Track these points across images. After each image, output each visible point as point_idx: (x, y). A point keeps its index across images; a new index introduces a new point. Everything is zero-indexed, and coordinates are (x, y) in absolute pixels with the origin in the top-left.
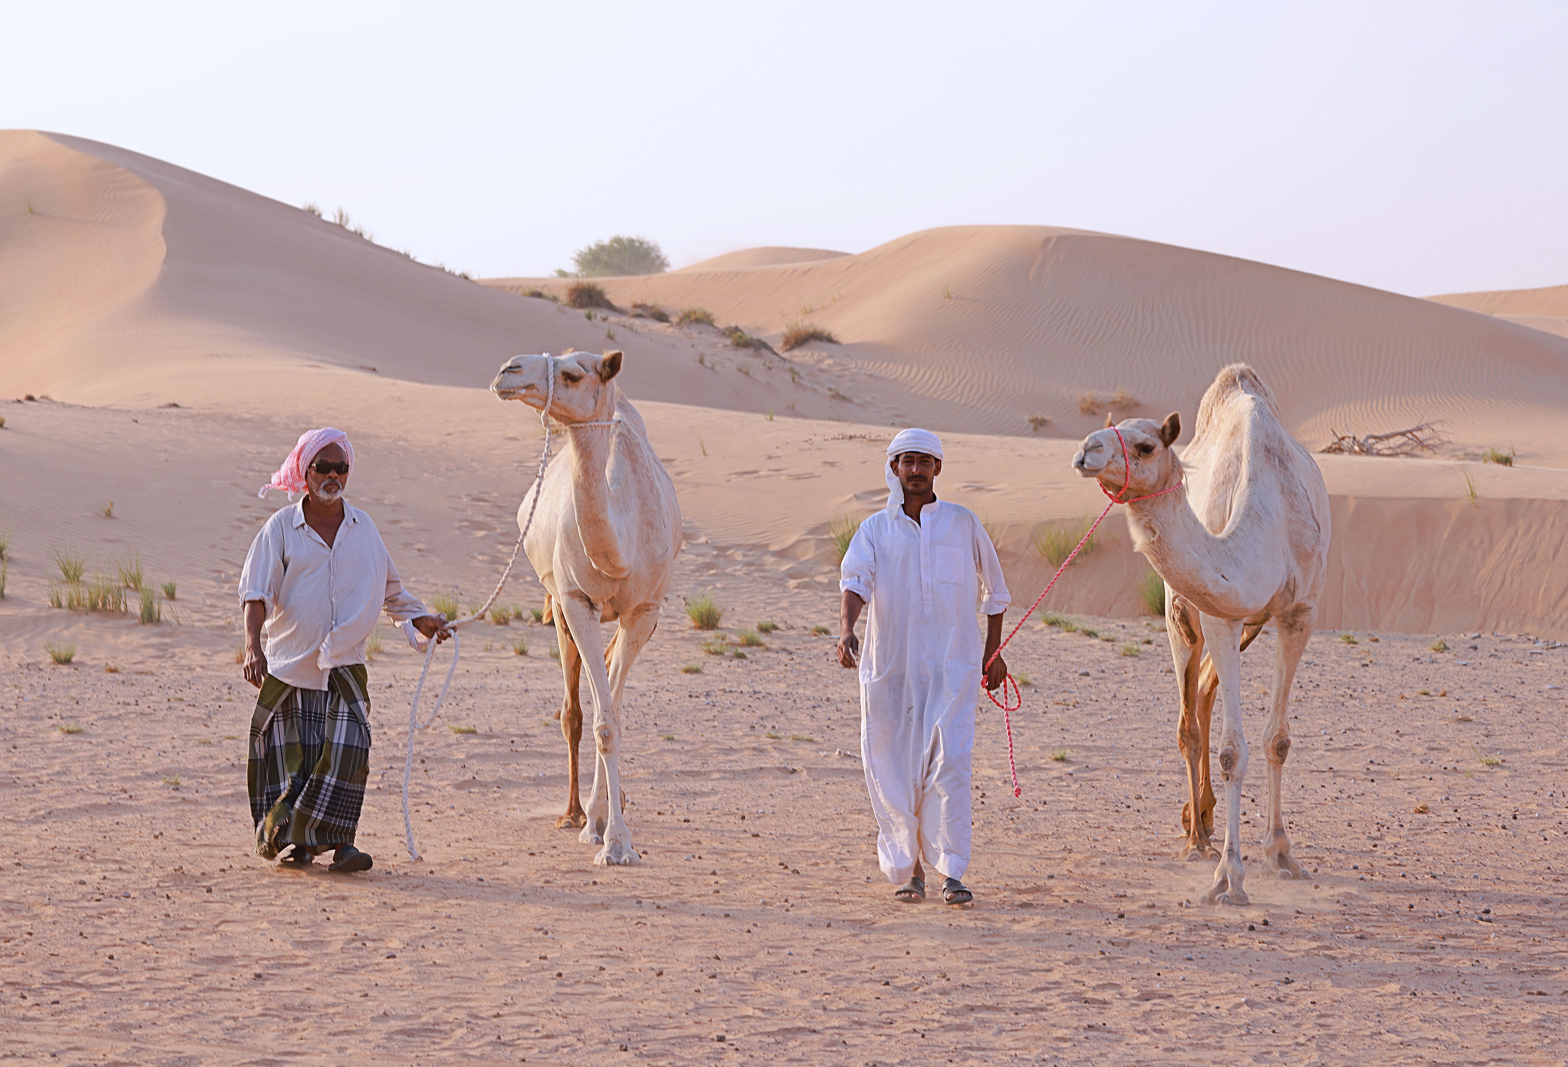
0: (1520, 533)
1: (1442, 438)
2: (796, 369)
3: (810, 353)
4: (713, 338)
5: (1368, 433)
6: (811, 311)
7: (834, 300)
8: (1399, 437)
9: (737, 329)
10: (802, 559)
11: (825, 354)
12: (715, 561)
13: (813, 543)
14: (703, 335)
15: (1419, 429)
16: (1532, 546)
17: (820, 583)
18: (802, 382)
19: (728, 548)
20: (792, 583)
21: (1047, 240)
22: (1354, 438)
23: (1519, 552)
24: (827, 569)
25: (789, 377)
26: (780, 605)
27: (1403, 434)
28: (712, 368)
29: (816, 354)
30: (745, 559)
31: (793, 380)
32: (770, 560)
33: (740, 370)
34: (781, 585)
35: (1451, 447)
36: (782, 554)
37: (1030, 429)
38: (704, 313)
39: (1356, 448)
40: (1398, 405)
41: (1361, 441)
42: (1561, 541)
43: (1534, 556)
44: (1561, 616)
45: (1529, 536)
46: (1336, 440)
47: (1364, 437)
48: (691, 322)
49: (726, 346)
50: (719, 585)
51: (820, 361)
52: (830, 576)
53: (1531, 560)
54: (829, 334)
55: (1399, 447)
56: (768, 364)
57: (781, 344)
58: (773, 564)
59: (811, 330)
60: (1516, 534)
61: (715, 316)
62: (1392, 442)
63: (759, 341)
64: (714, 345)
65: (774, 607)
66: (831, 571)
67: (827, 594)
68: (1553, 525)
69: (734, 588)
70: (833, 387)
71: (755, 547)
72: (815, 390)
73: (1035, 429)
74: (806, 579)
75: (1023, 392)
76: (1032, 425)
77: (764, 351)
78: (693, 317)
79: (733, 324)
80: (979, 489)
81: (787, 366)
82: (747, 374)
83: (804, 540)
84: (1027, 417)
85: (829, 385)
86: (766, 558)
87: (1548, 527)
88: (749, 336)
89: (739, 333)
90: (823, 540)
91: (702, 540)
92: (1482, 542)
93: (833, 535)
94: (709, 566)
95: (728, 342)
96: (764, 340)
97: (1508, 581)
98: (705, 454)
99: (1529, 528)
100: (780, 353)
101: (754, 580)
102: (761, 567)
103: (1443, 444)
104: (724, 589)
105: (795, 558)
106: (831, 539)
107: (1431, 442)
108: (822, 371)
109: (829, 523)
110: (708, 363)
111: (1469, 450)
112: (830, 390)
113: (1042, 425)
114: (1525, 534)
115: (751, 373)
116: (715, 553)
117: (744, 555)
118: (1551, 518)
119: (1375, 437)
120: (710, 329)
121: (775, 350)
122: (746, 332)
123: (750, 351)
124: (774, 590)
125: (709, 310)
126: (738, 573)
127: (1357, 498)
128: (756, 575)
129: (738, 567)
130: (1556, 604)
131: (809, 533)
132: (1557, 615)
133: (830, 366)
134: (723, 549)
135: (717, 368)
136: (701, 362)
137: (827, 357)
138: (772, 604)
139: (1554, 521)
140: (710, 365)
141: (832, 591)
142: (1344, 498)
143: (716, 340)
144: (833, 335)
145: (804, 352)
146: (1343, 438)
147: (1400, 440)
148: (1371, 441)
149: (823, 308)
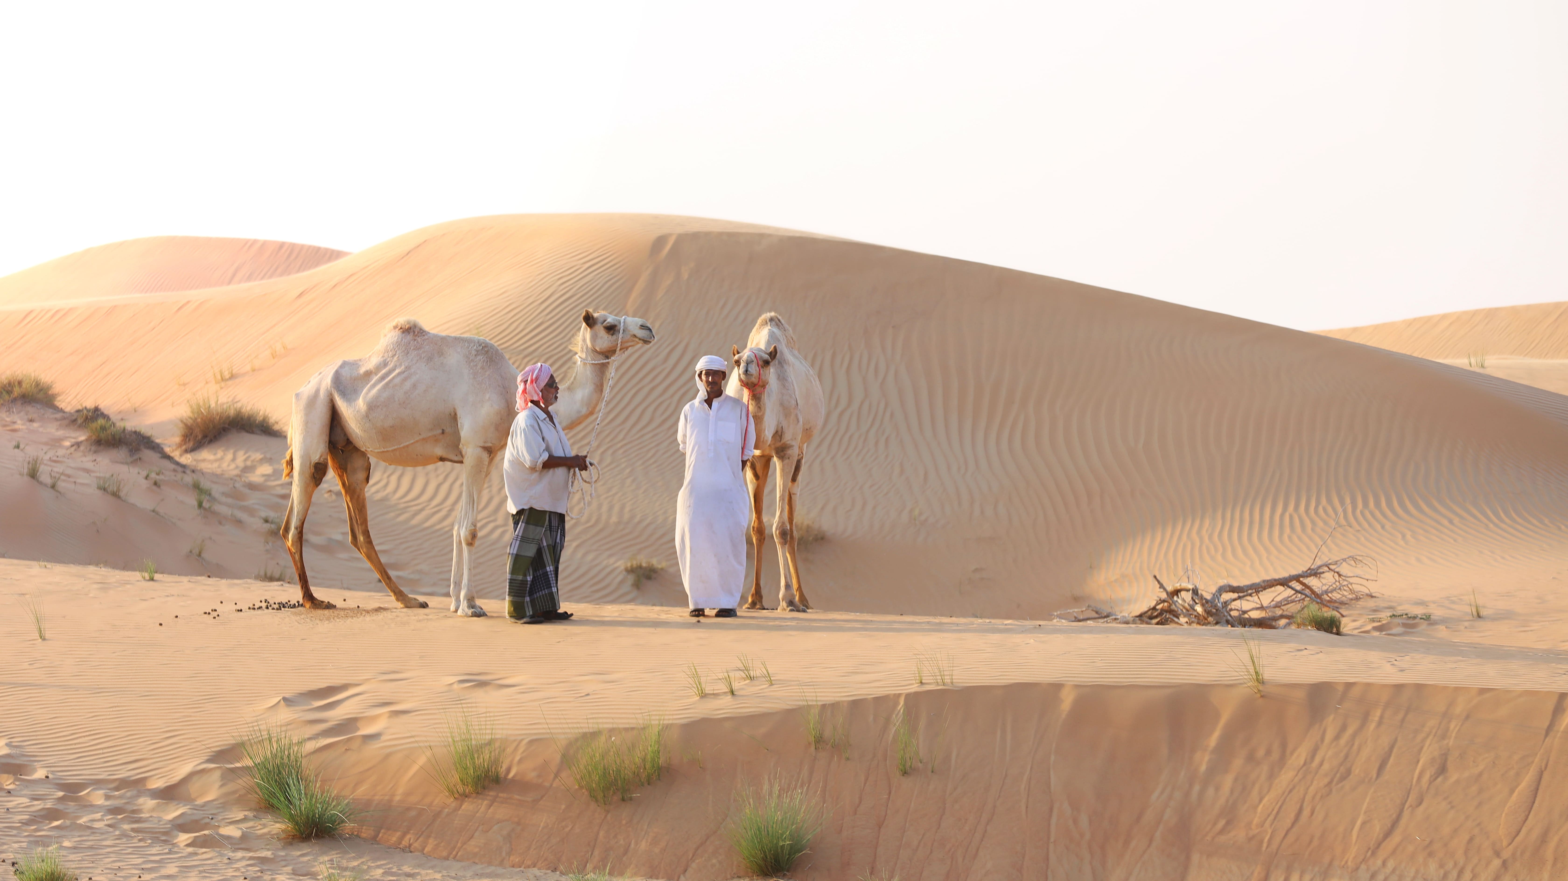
0: (1329, 736)
1: (1356, 588)
2: (205, 484)
3: (229, 456)
4: (53, 430)
5: (1222, 582)
6: (233, 377)
7: (274, 355)
8: (1280, 588)
9: (96, 413)
10: (199, 802)
11: (258, 456)
12: (60, 807)
13: (217, 775)
14: (35, 425)
15: (1314, 573)
16: (1346, 757)
17: (228, 838)
18: (217, 508)
19: (81, 786)
20: (184, 838)
21: (660, 241)
22: (1195, 591)
23: (1326, 766)
24: (240, 815)
25: (191, 500)
26: (164, 872)
27: (1284, 582)
28: (53, 487)
29: (241, 456)
30: (108, 803)
31: (200, 505)
32: (147, 803)
33: (104, 489)
34: (165, 841)
35: (1371, 603)
36: (169, 794)
37: (627, 586)
38: (37, 384)
39: (1199, 609)
40: (1287, 530)
41: (1209, 597)
42: (1392, 747)
43: (1349, 772)
44: (1384, 863)
45: (1343, 741)
46: (1164, 596)
47: (1214, 589)
48: (14, 400)
49: (78, 444)
50: (66, 844)
51: (247, 469)
52: (243, 826)
53: (1343, 778)
54: (265, 420)
55: (1278, 605)
56: (153, 475)
57: (177, 439)
58: (153, 810)
59: (232, 413)
60: (1322, 739)
61: (56, 389)
62: (1267, 597)
63: (136, 433)
64: (56, 442)
65: (153, 875)
66: (245, 819)
67: (240, 854)
68: (1380, 723)
69: (91, 848)
70: (272, 515)
71: (124, 784)
72: (239, 522)
73: (637, 585)
74: (206, 832)
75: (614, 519)
76: (631, 579)
77: (148, 454)
78: (17, 391)
79: (90, 404)
80: (482, 684)
81: (189, 478)
82: (116, 495)
83: (203, 771)
84: (622, 564)
85: (263, 514)
86: (141, 800)
87: (1372, 726)
88: (120, 425)
89: (101, 421)
90: (232, 770)
91: (40, 774)
92: (1268, 752)
93: (248, 762)
94: (51, 815)
95: (82, 437)
96: (147, 432)
97: (1306, 813)
98: (44, 639)
99: (1344, 728)
100: (176, 455)
101: (124, 835)
102: (133, 816)
103: (1357, 599)
104: (75, 849)
105: (188, 800)
106: (247, 769)
107: (1336, 596)
108: (252, 487)
109: (242, 744)
110: (45, 478)
111: (1400, 610)
112: (266, 521)
113: (649, 578)
114: (1337, 737)
115: (122, 494)
116: (61, 794)
117: (108, 797)
118: (1378, 713)
119: (1233, 589)
120: (49, 414)
121: (167, 450)
122: (113, 418)
123: (122, 453)
124: (154, 850)
125: (46, 378)
126: (97, 825)
127: (1077, 686)
128: (126, 827)
129: (98, 816)
130: (1379, 845)
131: (208, 761)
132: (1379, 862)
133: (267, 477)
134: (72, 790)
135: (61, 485)
136: (33, 474)
137: (262, 461)
138: (151, 870)
139: (1381, 717)
140: (48, 481)
141: (248, 850)
142: (1057, 687)
143: (60, 433)
144: (272, 419)
145: (220, 453)
146: (1177, 592)
147: (1281, 593)
148: (1227, 596)
149: (254, 370)
